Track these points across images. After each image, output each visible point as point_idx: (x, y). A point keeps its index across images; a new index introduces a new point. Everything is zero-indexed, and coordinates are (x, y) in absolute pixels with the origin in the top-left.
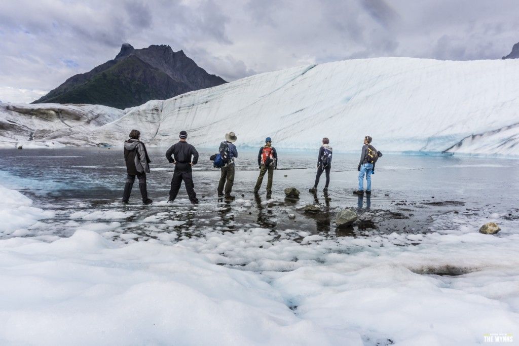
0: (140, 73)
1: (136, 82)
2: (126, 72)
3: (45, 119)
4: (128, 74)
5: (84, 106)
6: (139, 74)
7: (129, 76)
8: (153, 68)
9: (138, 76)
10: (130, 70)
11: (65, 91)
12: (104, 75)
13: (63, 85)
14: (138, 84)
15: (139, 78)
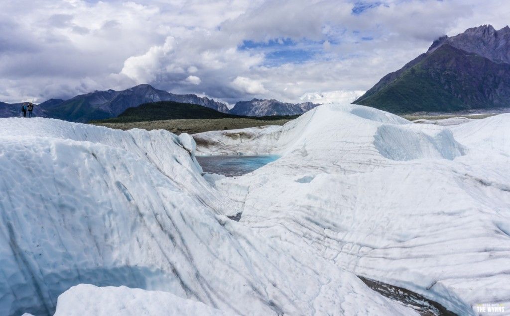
0: (452, 61)
1: (447, 72)
2: (437, 63)
3: (234, 139)
4: (438, 65)
5: (267, 127)
6: (451, 64)
7: (439, 67)
8: (467, 53)
9: (450, 65)
10: (440, 61)
11: (378, 90)
12: (413, 71)
13: (376, 85)
14: (448, 74)
15: (451, 68)
